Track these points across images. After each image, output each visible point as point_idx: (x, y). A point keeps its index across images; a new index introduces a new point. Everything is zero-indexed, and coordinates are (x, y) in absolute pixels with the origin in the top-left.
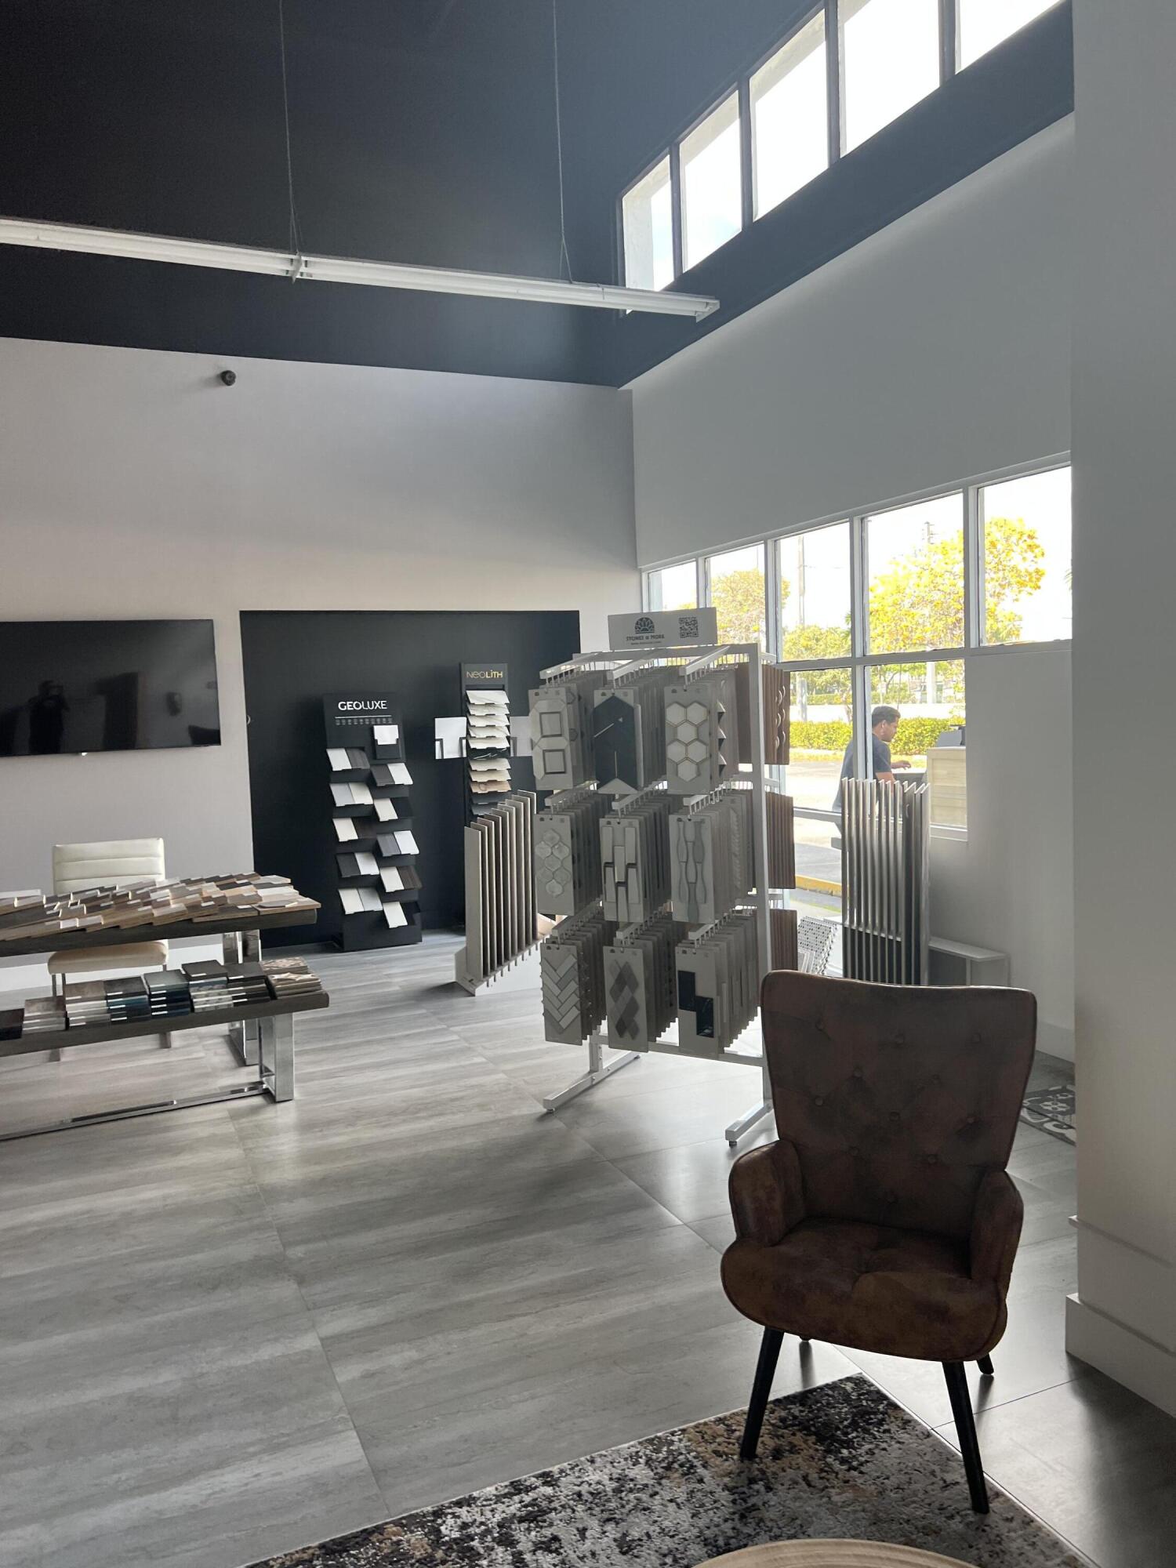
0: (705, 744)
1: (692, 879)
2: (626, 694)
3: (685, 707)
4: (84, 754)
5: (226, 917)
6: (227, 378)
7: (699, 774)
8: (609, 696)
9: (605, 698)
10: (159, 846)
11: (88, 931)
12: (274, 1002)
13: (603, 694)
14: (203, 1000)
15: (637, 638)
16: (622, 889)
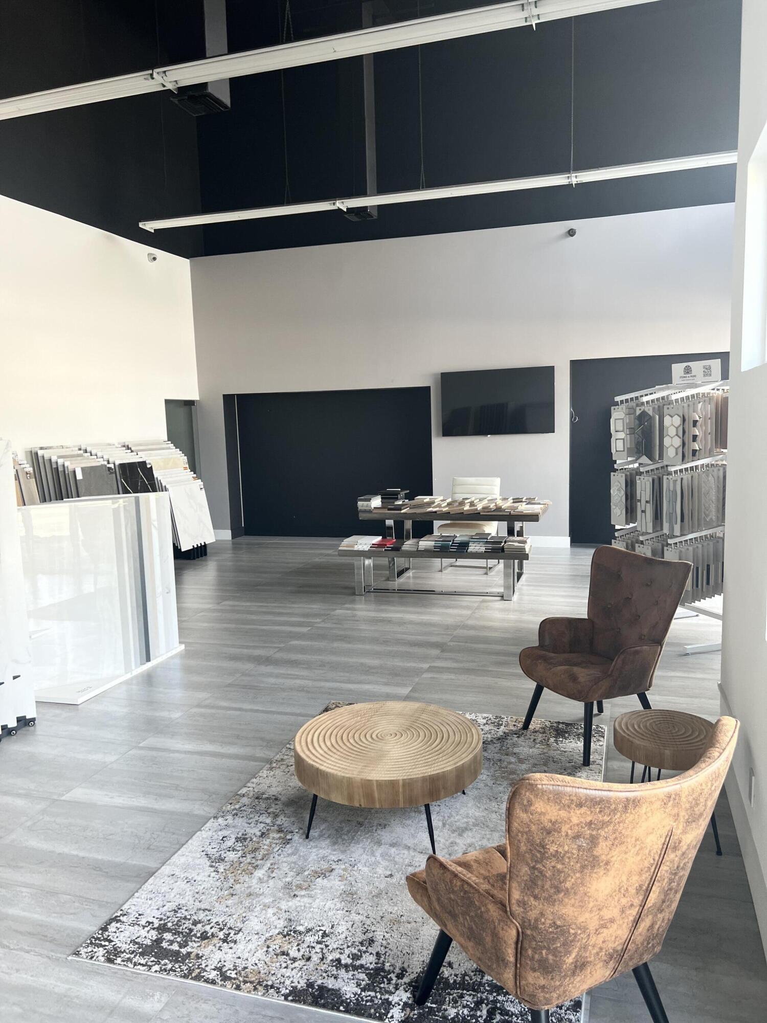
0: (680, 438)
1: (671, 512)
2: (649, 410)
3: (672, 417)
4: (489, 436)
5: (501, 514)
6: (571, 233)
7: (677, 454)
8: (642, 410)
9: (641, 411)
10: (497, 481)
11: (438, 513)
12: (503, 554)
13: (640, 410)
14: (473, 548)
15: (685, 377)
16: (643, 514)
